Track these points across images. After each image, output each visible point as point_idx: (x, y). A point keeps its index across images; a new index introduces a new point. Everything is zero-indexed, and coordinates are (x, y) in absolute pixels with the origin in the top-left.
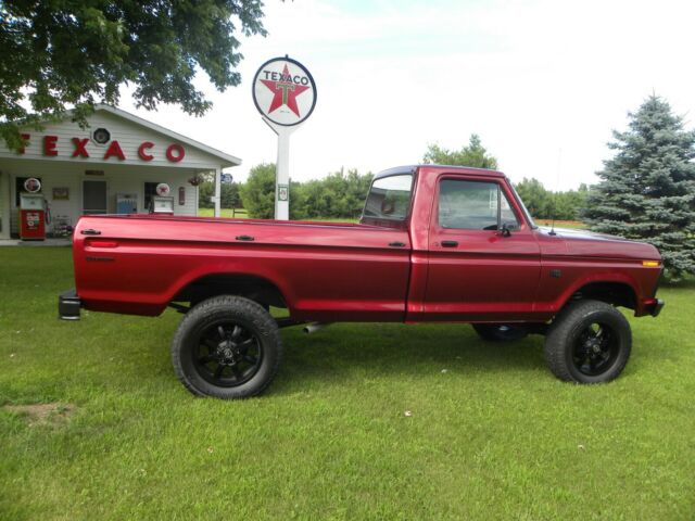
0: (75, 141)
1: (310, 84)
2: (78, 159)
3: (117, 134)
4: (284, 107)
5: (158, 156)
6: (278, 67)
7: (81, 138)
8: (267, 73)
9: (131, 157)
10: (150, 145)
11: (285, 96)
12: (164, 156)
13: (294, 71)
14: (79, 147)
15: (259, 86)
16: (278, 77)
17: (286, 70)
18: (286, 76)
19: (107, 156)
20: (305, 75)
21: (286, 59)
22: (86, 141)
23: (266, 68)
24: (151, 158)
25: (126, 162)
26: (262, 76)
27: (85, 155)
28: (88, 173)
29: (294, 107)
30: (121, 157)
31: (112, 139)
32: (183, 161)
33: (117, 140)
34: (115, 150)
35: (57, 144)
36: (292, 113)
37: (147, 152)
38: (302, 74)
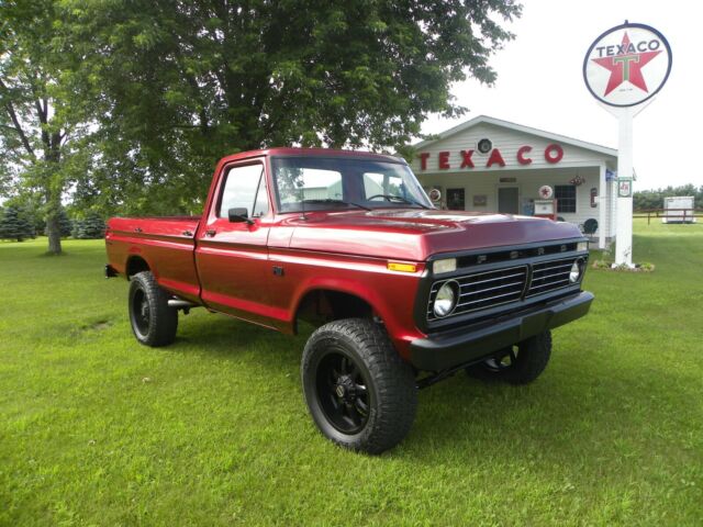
0: (463, 153)
1: (662, 46)
2: (466, 169)
3: (497, 143)
4: (626, 84)
5: (537, 160)
6: (615, 39)
7: (467, 150)
8: (601, 49)
9: (511, 163)
10: (527, 149)
11: (626, 70)
12: (543, 157)
13: (637, 37)
14: (466, 158)
15: (592, 66)
16: (616, 50)
17: (626, 38)
18: (626, 46)
19: (489, 165)
20: (655, 37)
21: (627, 25)
22: (471, 152)
23: (599, 45)
24: (529, 161)
25: (506, 168)
26: (595, 54)
27: (471, 165)
28: (502, 180)
29: (639, 82)
30: (502, 163)
31: (493, 147)
32: (563, 160)
33: (498, 148)
34: (496, 158)
35: (450, 158)
36: (637, 90)
37: (525, 156)
38: (650, 36)
